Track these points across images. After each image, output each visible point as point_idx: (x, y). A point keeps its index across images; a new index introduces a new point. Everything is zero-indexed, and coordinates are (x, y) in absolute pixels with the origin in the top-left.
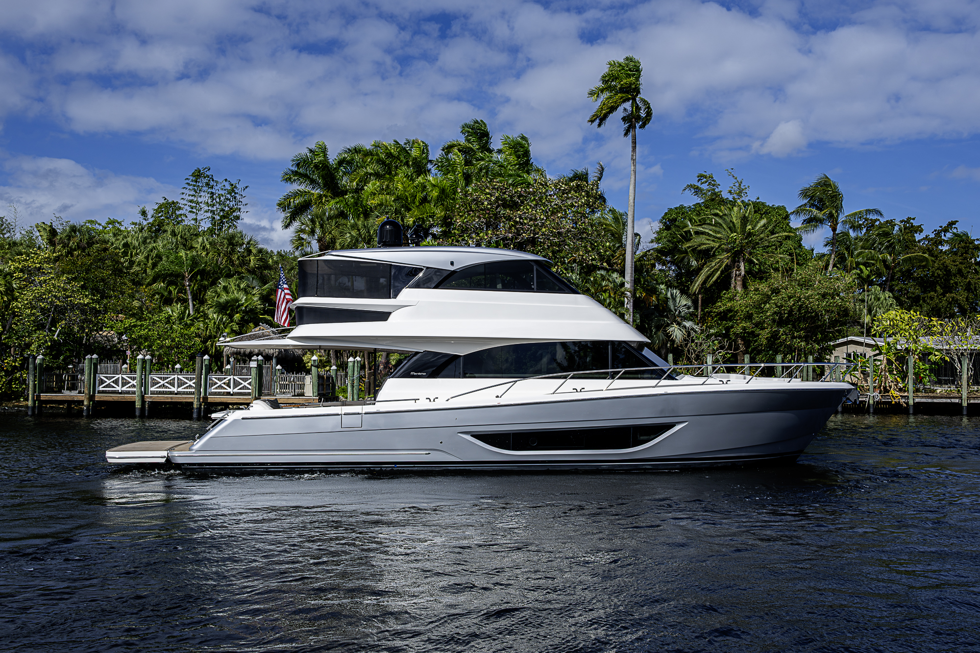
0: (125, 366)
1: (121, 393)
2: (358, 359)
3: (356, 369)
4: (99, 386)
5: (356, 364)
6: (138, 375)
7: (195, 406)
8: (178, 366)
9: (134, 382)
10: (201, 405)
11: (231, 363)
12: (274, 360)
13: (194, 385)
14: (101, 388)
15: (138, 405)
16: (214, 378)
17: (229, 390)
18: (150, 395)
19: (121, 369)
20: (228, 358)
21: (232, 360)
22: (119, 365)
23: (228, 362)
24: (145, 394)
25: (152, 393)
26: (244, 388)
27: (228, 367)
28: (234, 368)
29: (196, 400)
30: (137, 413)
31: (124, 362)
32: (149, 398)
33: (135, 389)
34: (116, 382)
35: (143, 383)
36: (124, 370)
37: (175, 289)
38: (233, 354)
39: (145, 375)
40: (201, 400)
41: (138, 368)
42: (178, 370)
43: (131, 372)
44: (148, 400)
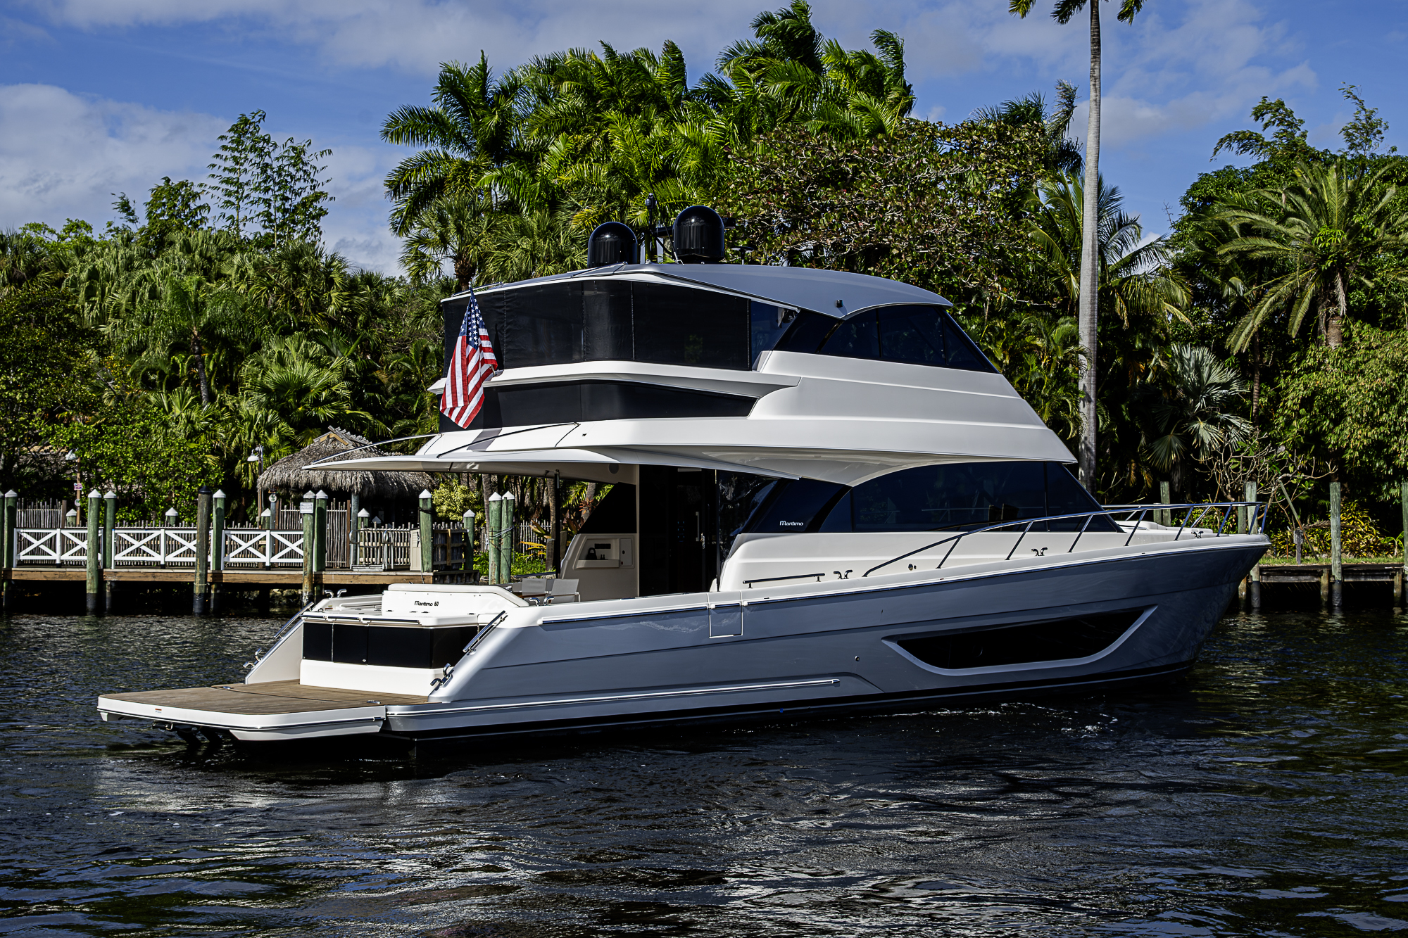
0: (72, 512)
1: (59, 566)
2: (509, 495)
3: (504, 515)
4: (19, 550)
5: (505, 507)
6: (89, 530)
7: (197, 591)
8: (171, 512)
9: (84, 545)
10: (208, 588)
11: (271, 505)
12: (354, 499)
13: (197, 551)
14: (23, 556)
15: (91, 588)
16: (234, 535)
17: (260, 559)
18: (113, 569)
19: (65, 519)
20: (266, 494)
21: (273, 498)
22: (60, 511)
24: (105, 567)
25: (119, 565)
26: (292, 554)
27: (267, 513)
28: (277, 515)
29: (198, 579)
30: (90, 605)
31: (71, 506)
32: (111, 574)
33: (84, 558)
34: (52, 543)
35: (101, 546)
36: (69, 520)
38: (275, 488)
39: (105, 530)
40: (209, 579)
41: (91, 515)
42: (172, 521)
43: (82, 524)
44: (110, 578)
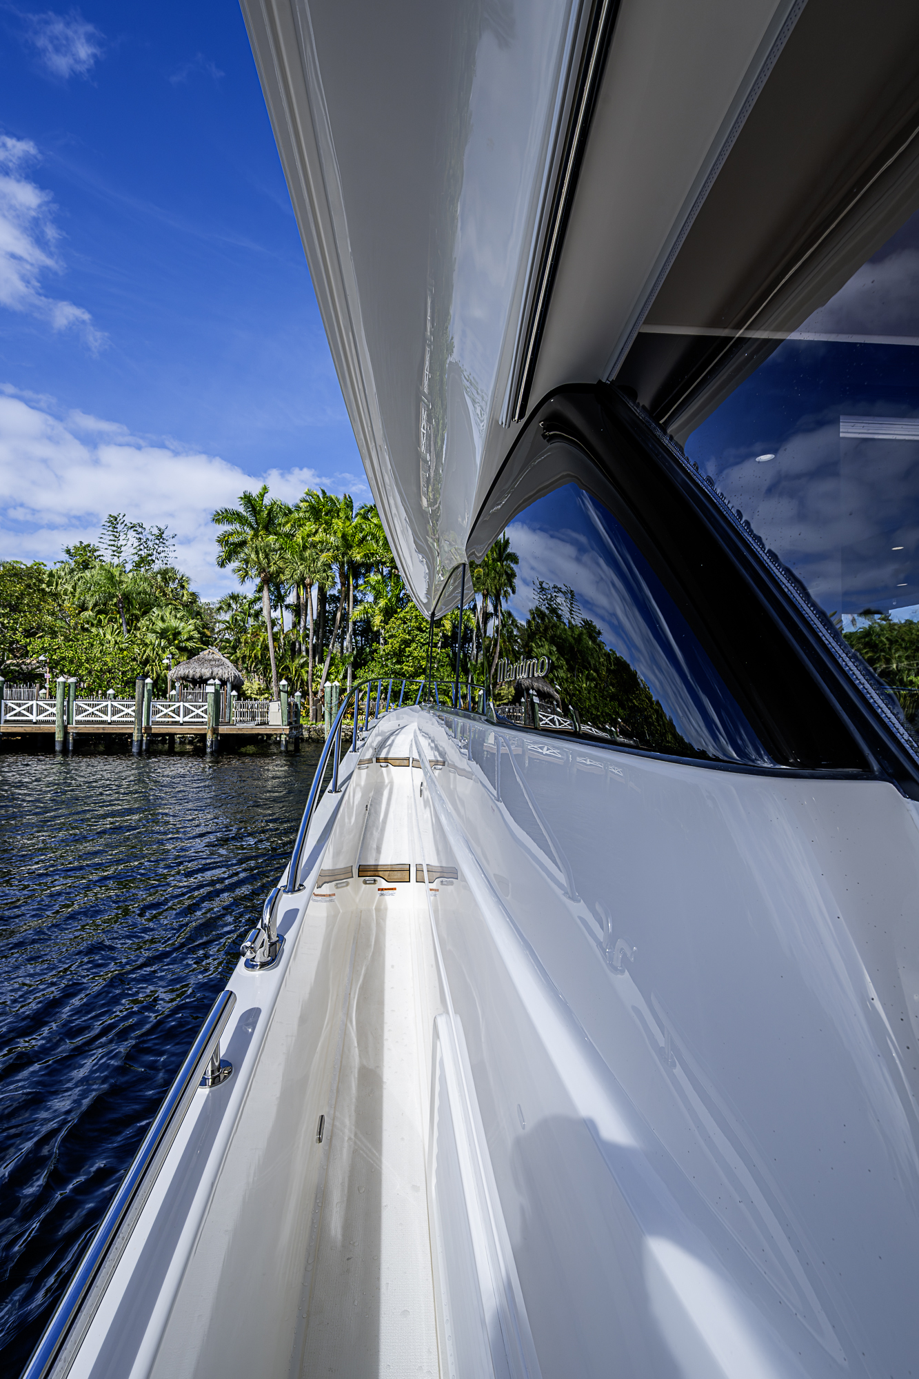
0: (43, 691)
1: (35, 723)
2: (336, 683)
3: (334, 695)
4: (6, 714)
5: (334, 690)
6: (58, 701)
7: (135, 738)
8: (111, 691)
9: (53, 710)
10: (142, 736)
11: (177, 688)
12: (229, 685)
13: (133, 714)
14: (8, 717)
15: (59, 737)
16: (158, 705)
17: (177, 719)
18: (74, 725)
19: (39, 695)
20: (173, 683)
21: (178, 685)
22: (35, 690)
23: (173, 687)
24: (68, 723)
25: (78, 722)
26: (198, 716)
27: (173, 692)
28: (181, 694)
29: (136, 731)
30: (58, 748)
31: (42, 687)
32: (72, 729)
33: (54, 718)
34: (30, 710)
35: (66, 711)
36: (41, 695)
37: (105, 618)
38: (179, 679)
39: (68, 702)
40: (143, 731)
41: (59, 693)
42: (112, 696)
43: (51, 698)
44: (72, 731)
